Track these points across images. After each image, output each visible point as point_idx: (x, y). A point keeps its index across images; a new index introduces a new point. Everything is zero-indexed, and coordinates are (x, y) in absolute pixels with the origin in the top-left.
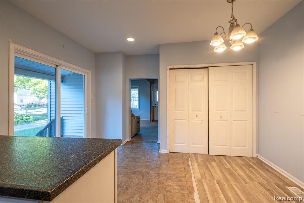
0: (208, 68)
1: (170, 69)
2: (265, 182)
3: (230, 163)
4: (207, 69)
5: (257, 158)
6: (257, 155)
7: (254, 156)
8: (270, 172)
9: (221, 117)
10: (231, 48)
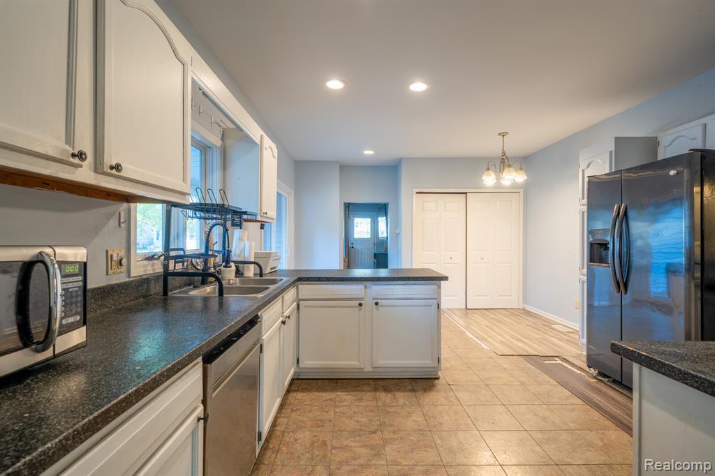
0: (466, 193)
1: (417, 193)
2: (531, 324)
3: (494, 315)
4: (464, 195)
5: (524, 309)
6: (524, 305)
7: (521, 308)
8: (536, 317)
9: (482, 259)
10: (501, 181)
